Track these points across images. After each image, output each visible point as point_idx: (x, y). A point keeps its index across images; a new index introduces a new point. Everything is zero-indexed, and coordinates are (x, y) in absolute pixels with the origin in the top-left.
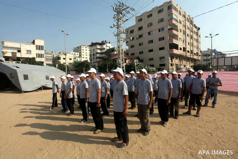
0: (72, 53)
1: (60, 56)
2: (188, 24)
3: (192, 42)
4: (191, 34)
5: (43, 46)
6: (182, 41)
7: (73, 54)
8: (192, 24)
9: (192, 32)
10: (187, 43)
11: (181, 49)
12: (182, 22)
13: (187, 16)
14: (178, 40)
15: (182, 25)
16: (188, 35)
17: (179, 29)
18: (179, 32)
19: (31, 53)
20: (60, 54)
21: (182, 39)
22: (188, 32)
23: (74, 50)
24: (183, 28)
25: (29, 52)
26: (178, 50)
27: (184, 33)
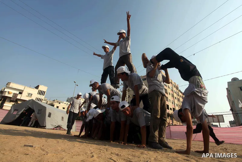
0: (65, 102)
1: (54, 104)
2: (175, 89)
3: (179, 104)
4: (178, 97)
5: (45, 92)
6: (172, 102)
7: (66, 104)
8: (178, 90)
9: (179, 96)
10: (176, 105)
11: (171, 109)
12: (170, 87)
13: (173, 83)
14: (168, 101)
15: (170, 89)
16: (175, 98)
17: (168, 92)
18: (169, 95)
19: (31, 96)
20: (54, 102)
21: (172, 101)
22: (175, 95)
23: (67, 100)
24: (171, 92)
25: (30, 95)
26: (169, 109)
27: (173, 96)
